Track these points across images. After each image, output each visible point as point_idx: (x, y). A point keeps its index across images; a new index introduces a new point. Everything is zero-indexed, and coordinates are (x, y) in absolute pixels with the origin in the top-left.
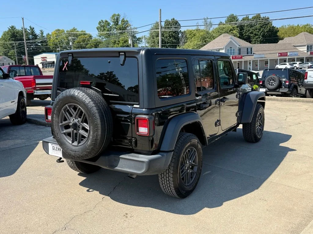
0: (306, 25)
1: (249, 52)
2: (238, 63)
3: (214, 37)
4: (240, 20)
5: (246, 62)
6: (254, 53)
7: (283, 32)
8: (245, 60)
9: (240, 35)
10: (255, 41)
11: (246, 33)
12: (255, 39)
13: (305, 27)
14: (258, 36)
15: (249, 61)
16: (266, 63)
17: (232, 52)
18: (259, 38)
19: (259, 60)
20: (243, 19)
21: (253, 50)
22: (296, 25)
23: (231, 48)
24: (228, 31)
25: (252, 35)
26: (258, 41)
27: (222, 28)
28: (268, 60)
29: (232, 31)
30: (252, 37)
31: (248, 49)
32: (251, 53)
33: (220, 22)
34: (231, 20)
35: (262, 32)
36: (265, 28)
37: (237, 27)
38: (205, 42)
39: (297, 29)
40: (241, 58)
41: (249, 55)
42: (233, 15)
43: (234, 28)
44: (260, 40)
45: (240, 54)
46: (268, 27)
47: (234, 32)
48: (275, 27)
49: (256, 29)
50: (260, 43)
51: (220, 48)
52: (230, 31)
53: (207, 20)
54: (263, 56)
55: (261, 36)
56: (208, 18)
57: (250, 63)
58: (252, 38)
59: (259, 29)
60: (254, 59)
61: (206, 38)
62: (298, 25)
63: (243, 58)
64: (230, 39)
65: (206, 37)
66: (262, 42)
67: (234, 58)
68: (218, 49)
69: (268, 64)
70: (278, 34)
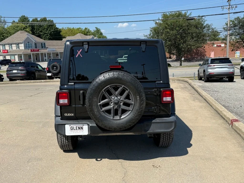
0: (78, 28)
1: (43, 46)
2: (36, 55)
3: (10, 33)
4: (31, 21)
5: (42, 54)
6: (47, 48)
7: (64, 32)
8: (42, 53)
9: (32, 32)
10: (44, 38)
11: (36, 31)
12: (45, 36)
13: (78, 30)
14: (46, 34)
15: (44, 53)
16: (57, 55)
17: (30, 46)
18: (48, 36)
19: (52, 53)
20: (33, 21)
21: (46, 45)
22: (72, 28)
23: (28, 42)
24: (22, 29)
25: (41, 33)
26: (47, 38)
27: (17, 26)
28: (58, 53)
29: (25, 29)
30: (41, 34)
31: (42, 44)
32: (45, 48)
33: (13, 21)
34: (23, 20)
35: (49, 31)
36: (51, 28)
37: (29, 26)
38: (3, 36)
39: (74, 31)
40: (38, 51)
41: (43, 48)
42: (24, 16)
43: (26, 26)
44: (48, 38)
45: (36, 48)
46: (53, 28)
47: (27, 30)
48: (58, 28)
49: (45, 29)
50: (49, 40)
51: (20, 42)
52: (23, 29)
53: (1, 18)
54: (54, 50)
55: (49, 34)
56: (2, 17)
57: (45, 55)
58: (42, 36)
59: (46, 29)
60: (48, 52)
61: (3, 34)
62: (73, 28)
63: (40, 51)
64: (27, 36)
65: (3, 32)
66: (50, 39)
67: (32, 50)
68: (17, 43)
69: (58, 56)
70: (61, 34)
